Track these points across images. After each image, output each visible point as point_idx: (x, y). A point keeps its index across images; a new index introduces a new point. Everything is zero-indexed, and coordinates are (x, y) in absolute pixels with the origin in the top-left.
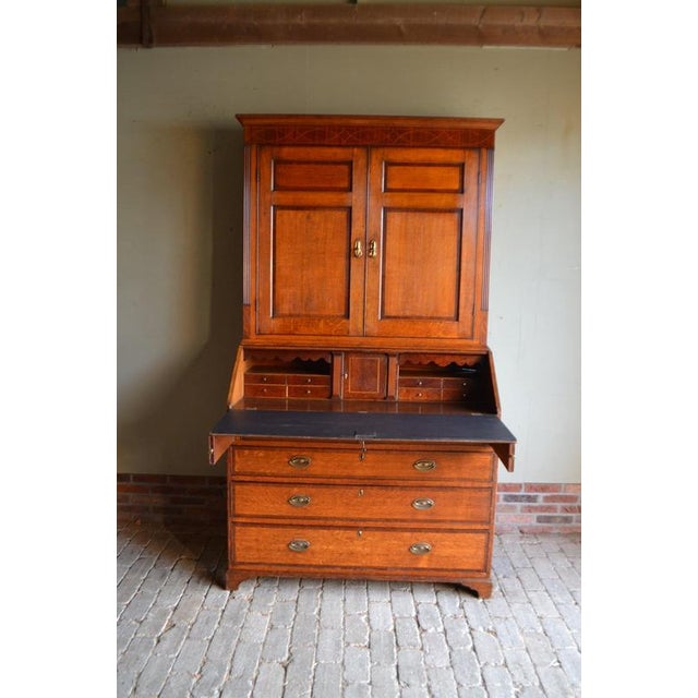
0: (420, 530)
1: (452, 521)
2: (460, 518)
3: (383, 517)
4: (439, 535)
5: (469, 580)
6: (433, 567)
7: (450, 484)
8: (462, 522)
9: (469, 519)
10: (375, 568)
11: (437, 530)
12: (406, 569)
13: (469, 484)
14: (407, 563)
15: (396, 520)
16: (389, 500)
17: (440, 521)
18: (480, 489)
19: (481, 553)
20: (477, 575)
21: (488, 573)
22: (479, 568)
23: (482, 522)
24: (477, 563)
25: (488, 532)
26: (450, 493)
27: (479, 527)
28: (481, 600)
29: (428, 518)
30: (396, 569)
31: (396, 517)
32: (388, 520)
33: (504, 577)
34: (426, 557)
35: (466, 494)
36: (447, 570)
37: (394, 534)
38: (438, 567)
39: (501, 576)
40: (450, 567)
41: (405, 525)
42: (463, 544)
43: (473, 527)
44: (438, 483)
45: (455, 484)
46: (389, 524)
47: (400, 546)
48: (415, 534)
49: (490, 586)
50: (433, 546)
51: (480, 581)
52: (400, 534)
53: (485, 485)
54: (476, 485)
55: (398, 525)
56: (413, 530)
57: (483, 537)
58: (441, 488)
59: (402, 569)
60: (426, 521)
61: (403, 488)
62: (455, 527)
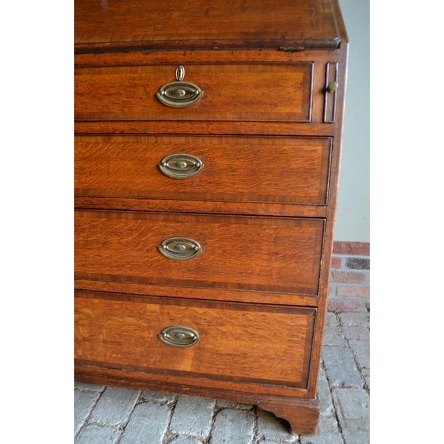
0: (177, 300)
1: (240, 286)
2: (254, 281)
3: (106, 271)
4: (213, 313)
5: (274, 400)
6: (204, 370)
7: (234, 207)
8: (259, 288)
9: (274, 283)
10: (101, 364)
11: (211, 303)
12: (155, 371)
13: (274, 210)
14: (153, 361)
15: (130, 279)
16: (114, 239)
17: (213, 285)
18: (299, 219)
19: (299, 351)
20: (289, 391)
21: (312, 391)
22: (294, 378)
23: (302, 292)
24: (291, 369)
25: (313, 311)
26: (234, 228)
27: (296, 300)
28: (295, 438)
29: (192, 277)
30: (136, 369)
31: (129, 273)
32: (114, 278)
33: (343, 385)
34: (190, 352)
35: (270, 229)
36: (230, 379)
37: (129, 305)
38: (214, 372)
39: (336, 383)
40: (239, 374)
41: (149, 289)
42: (261, 332)
43: (284, 299)
44: (210, 206)
45: (245, 208)
46: (118, 287)
47: (142, 329)
48: (167, 308)
49: (315, 414)
50: (202, 332)
51: (296, 403)
52: (138, 306)
53: (309, 211)
54: (291, 210)
55: (134, 288)
56: (164, 300)
57: (303, 320)
58: (215, 215)
59: (148, 370)
60: (187, 283)
61: (140, 213)
62: (247, 297)
